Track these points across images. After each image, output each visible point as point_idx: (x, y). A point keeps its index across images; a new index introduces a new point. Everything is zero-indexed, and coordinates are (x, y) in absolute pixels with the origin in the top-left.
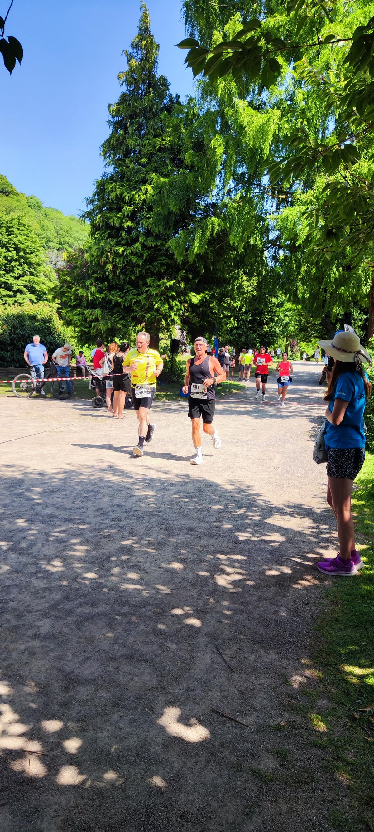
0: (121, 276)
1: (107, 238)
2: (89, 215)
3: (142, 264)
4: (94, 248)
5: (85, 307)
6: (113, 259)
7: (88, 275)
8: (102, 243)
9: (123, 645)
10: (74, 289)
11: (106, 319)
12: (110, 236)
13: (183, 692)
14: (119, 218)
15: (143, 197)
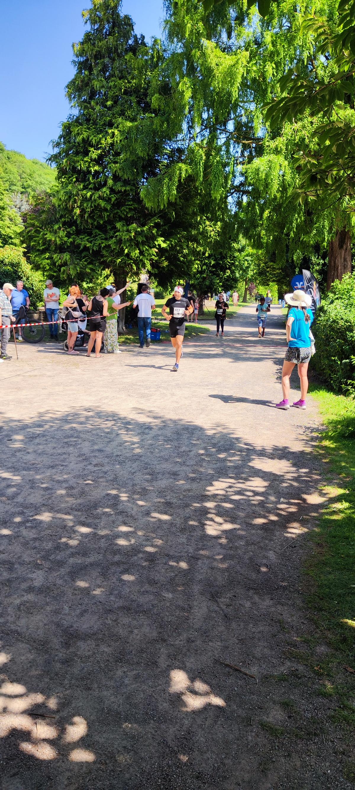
0: (89, 221)
1: (75, 182)
2: (54, 158)
3: (110, 209)
4: (62, 192)
5: (53, 251)
6: (81, 203)
7: (55, 219)
8: (70, 187)
9: (120, 596)
10: (41, 233)
11: (74, 264)
12: (77, 180)
13: (184, 643)
14: (87, 161)
15: (110, 141)
